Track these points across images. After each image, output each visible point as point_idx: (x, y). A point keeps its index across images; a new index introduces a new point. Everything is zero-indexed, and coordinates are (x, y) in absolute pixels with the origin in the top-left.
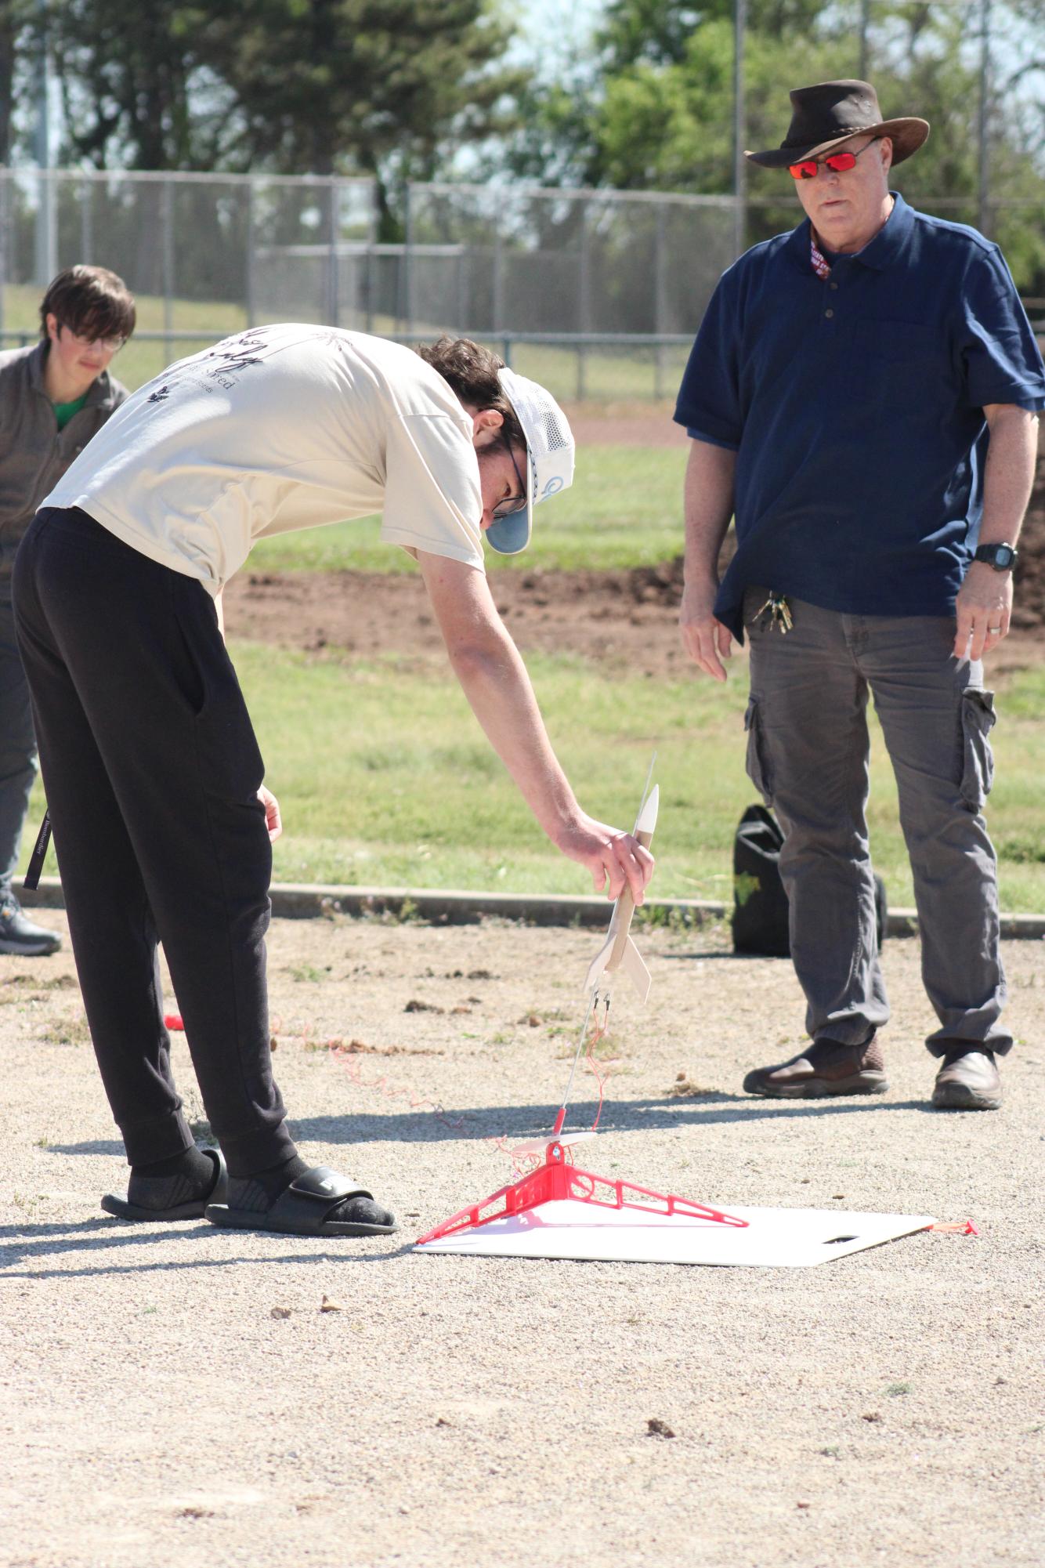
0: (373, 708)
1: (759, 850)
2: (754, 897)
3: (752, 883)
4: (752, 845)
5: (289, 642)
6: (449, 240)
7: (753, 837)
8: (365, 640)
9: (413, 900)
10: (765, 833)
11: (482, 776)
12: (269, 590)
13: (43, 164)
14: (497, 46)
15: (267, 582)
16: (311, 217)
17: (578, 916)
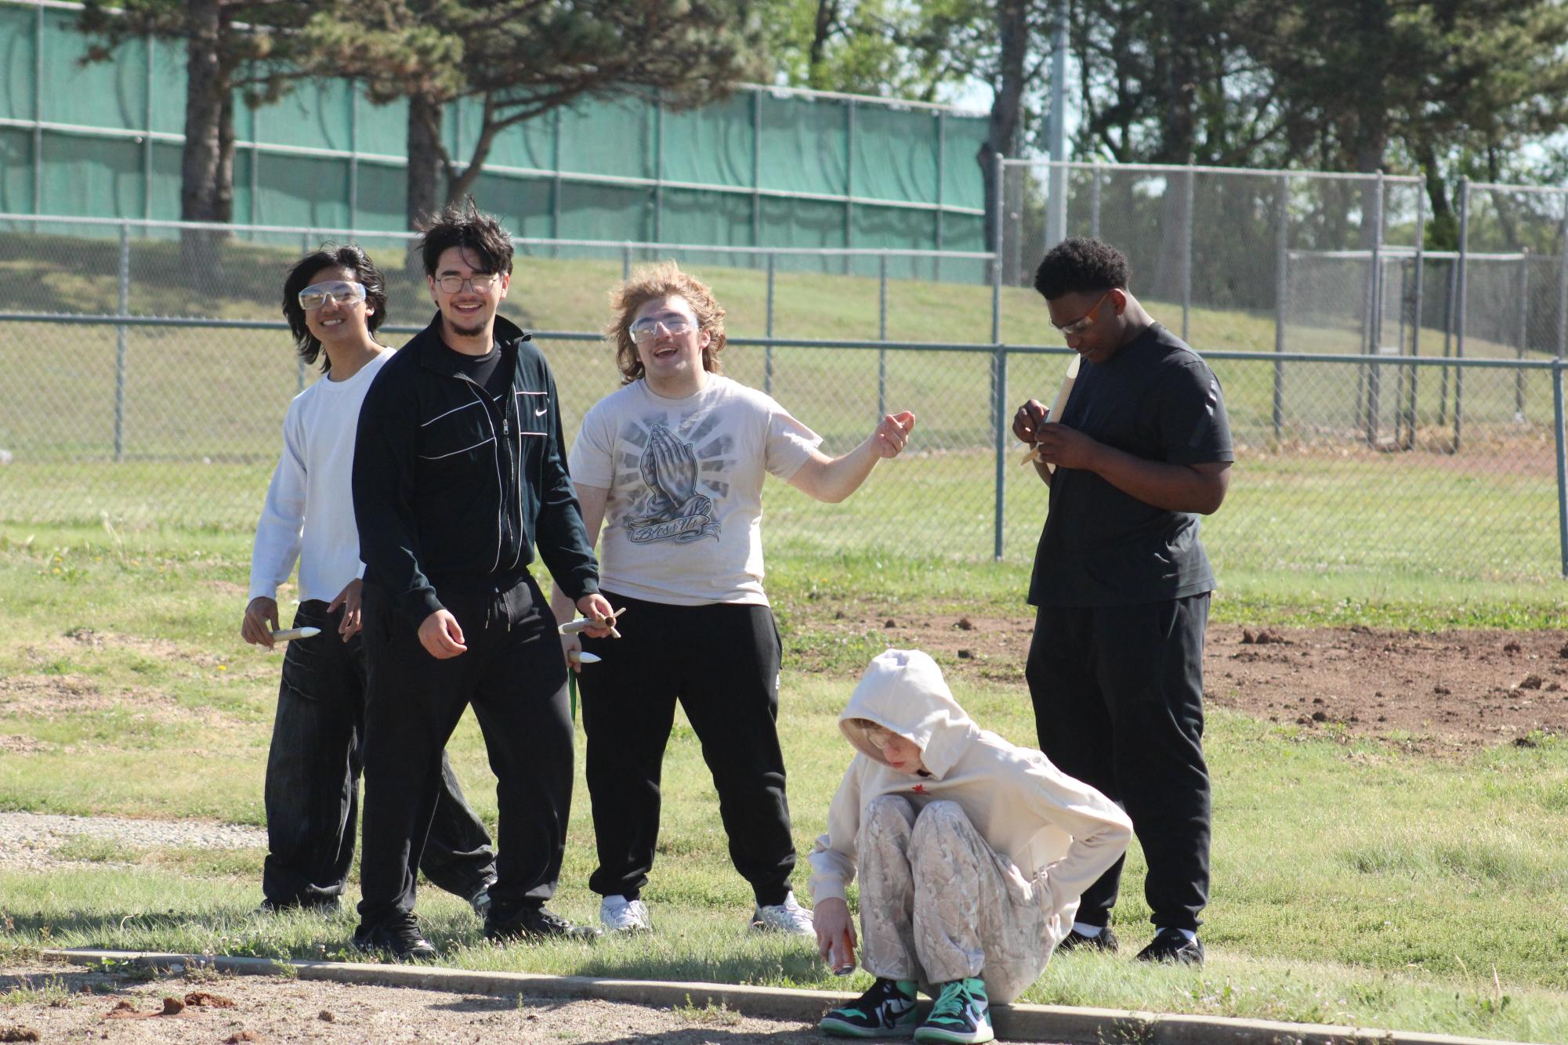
0: (1373, 794)
5: (1282, 714)
6: (1512, 245)
8: (1368, 714)
11: (1493, 883)
12: (1263, 650)
13: (1057, 155)
15: (1263, 639)
16: (1355, 217)
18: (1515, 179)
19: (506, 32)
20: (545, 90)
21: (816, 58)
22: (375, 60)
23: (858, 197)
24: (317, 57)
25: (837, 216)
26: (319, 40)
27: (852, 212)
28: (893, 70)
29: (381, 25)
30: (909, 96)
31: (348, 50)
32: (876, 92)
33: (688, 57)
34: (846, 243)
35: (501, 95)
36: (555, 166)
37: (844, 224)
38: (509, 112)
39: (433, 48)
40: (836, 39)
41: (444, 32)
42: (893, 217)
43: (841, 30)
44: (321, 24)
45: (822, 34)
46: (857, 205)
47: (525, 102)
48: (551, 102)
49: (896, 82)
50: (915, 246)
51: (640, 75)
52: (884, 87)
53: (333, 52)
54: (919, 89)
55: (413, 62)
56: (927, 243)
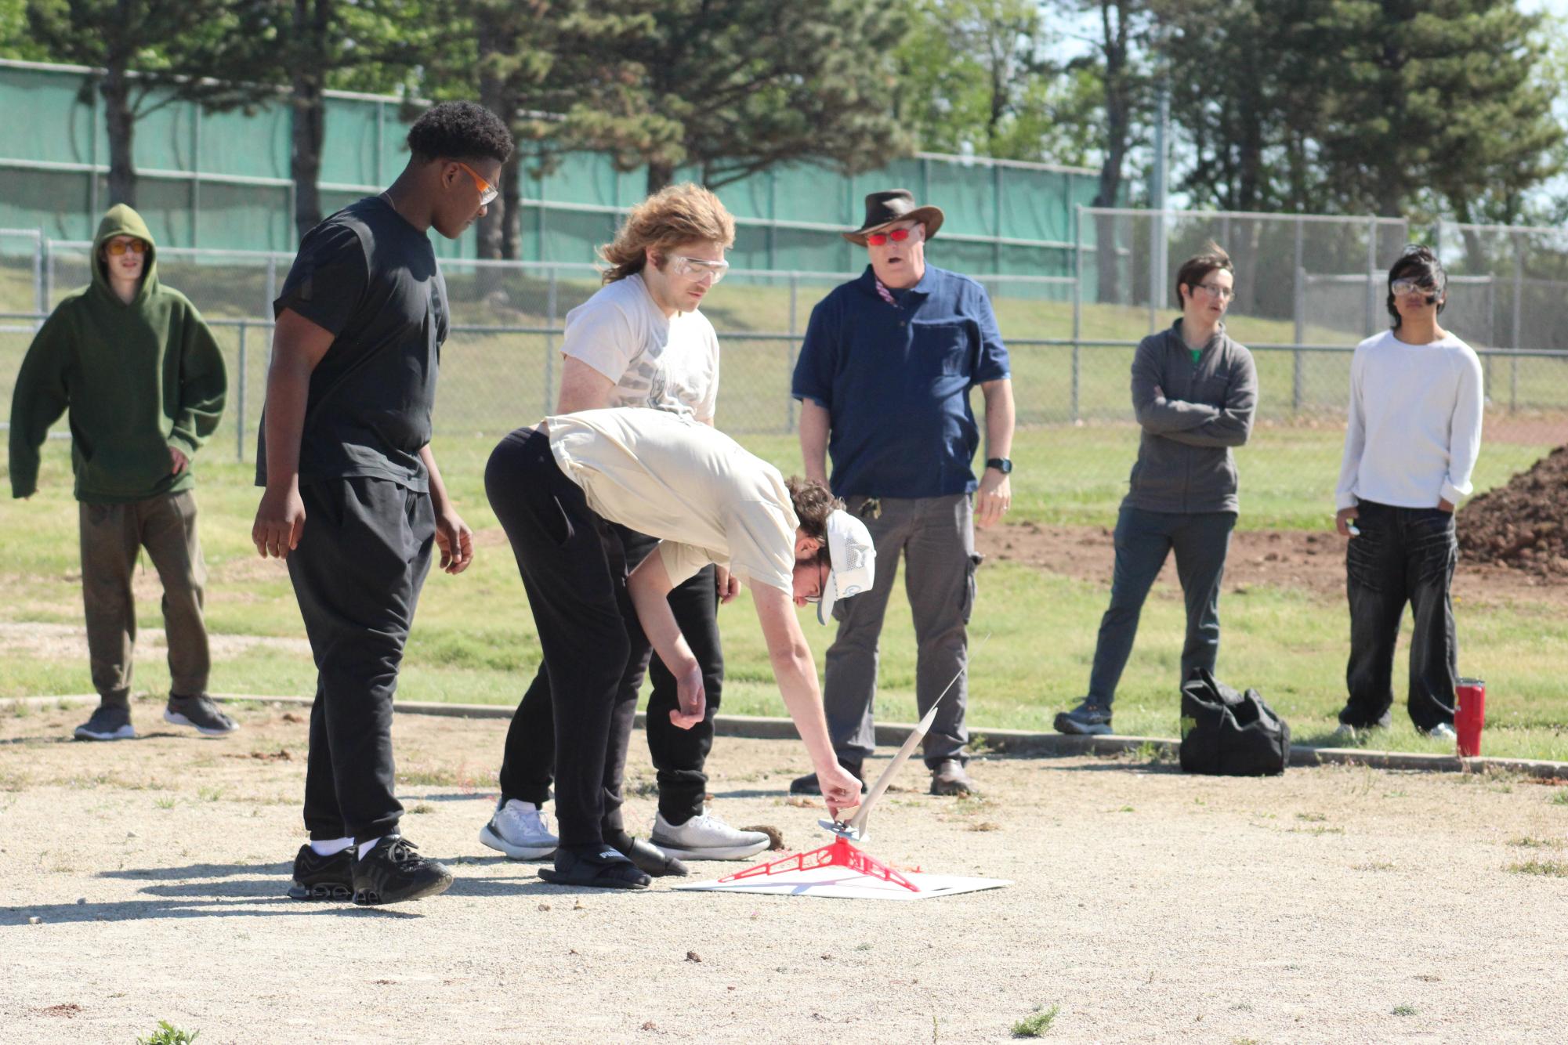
1: (1197, 699)
2: (1192, 732)
3: (1192, 723)
4: (1193, 696)
7: (1194, 691)
9: (984, 735)
10: (1204, 687)
14: (1540, 107)
17: (1093, 749)
18: (1528, 221)
19: (720, 117)
20: (753, 159)
21: (992, 134)
22: (618, 140)
23: (1006, 238)
24: (577, 136)
25: (989, 251)
26: (577, 125)
27: (1000, 249)
28: (1054, 139)
29: (623, 113)
30: (1065, 162)
31: (599, 131)
32: (1039, 159)
33: (856, 136)
34: (996, 271)
35: (716, 164)
36: (771, 215)
37: (994, 258)
38: (720, 177)
39: (663, 128)
40: (1008, 119)
41: (669, 118)
42: (1033, 254)
43: (1012, 110)
44: (579, 112)
45: (996, 114)
46: (1005, 245)
47: (733, 168)
48: (752, 168)
49: (1057, 149)
50: (1052, 273)
51: (820, 150)
52: (1046, 155)
53: (588, 134)
54: (1072, 157)
55: (646, 140)
56: (1059, 270)
